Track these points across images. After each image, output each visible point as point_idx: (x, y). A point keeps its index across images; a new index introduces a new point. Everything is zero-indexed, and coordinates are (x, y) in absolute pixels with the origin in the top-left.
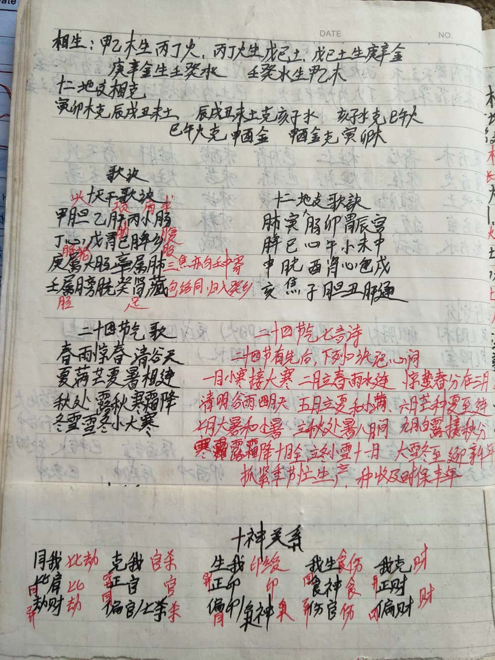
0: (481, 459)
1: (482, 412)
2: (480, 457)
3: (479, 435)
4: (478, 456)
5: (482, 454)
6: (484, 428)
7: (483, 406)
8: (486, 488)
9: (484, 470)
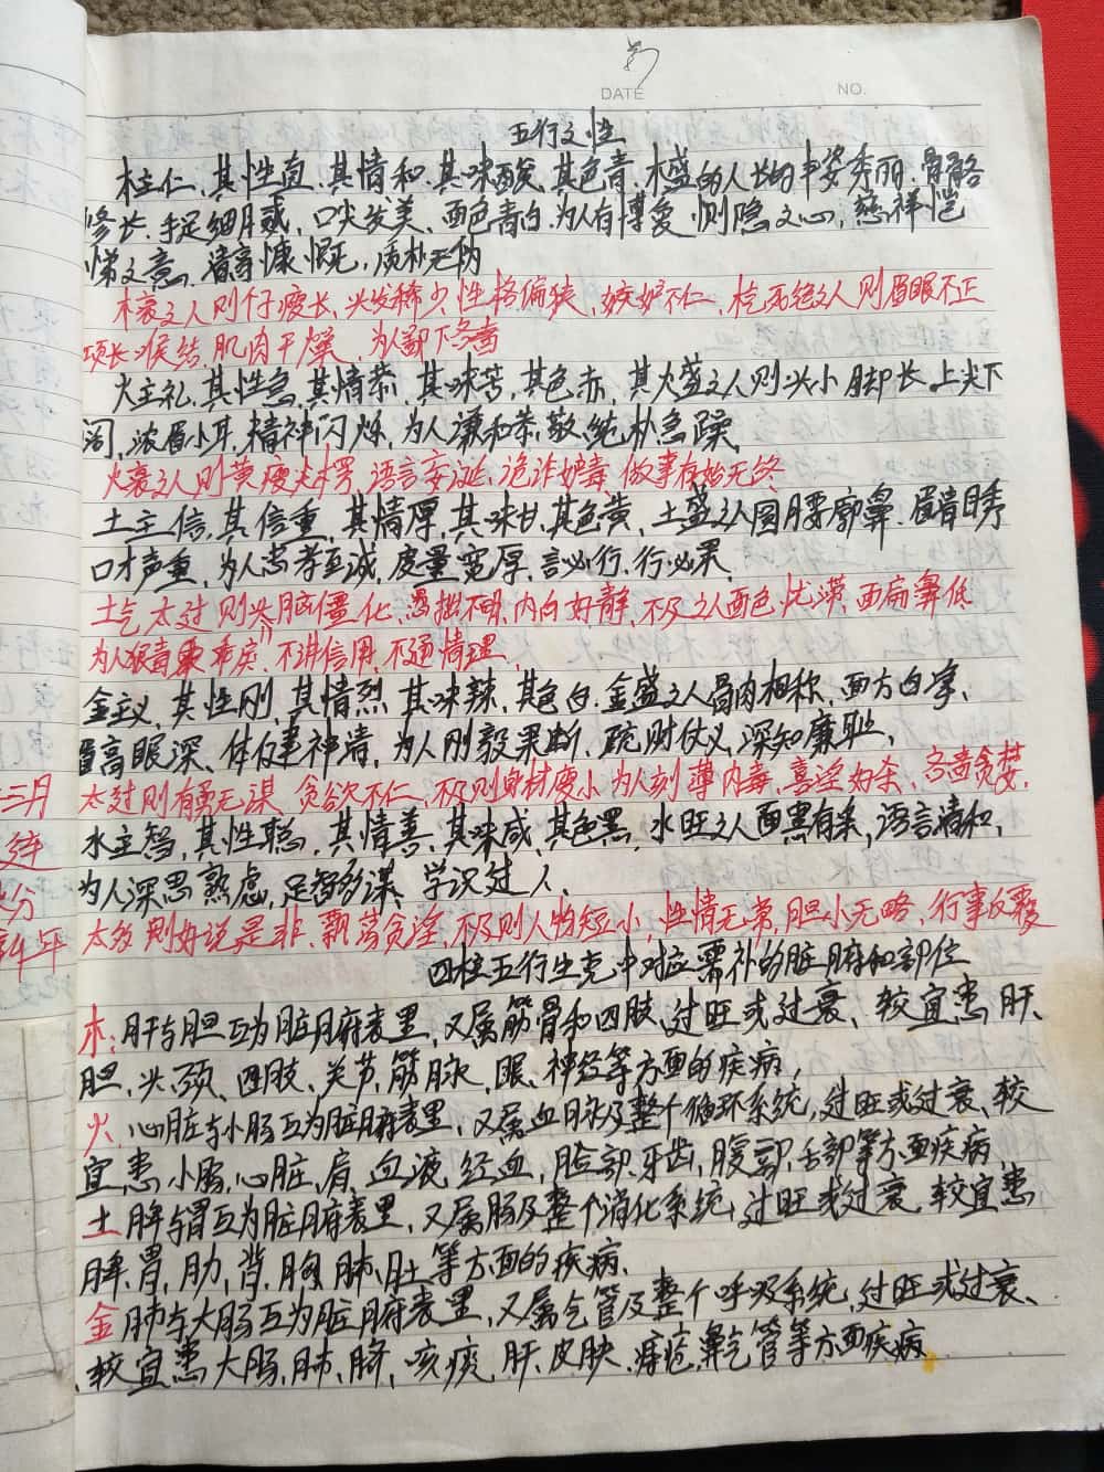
0: (21, 962)
1: (27, 861)
2: (18, 958)
3: (16, 912)
4: (12, 955)
5: (21, 950)
6: (30, 896)
7: (31, 848)
8: (28, 1024)
9: (27, 986)
